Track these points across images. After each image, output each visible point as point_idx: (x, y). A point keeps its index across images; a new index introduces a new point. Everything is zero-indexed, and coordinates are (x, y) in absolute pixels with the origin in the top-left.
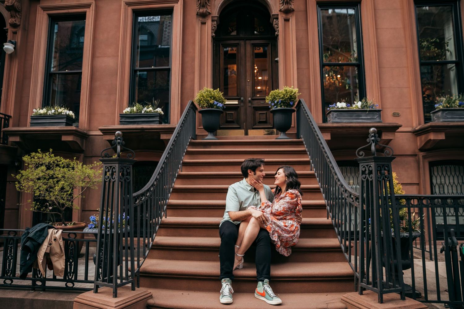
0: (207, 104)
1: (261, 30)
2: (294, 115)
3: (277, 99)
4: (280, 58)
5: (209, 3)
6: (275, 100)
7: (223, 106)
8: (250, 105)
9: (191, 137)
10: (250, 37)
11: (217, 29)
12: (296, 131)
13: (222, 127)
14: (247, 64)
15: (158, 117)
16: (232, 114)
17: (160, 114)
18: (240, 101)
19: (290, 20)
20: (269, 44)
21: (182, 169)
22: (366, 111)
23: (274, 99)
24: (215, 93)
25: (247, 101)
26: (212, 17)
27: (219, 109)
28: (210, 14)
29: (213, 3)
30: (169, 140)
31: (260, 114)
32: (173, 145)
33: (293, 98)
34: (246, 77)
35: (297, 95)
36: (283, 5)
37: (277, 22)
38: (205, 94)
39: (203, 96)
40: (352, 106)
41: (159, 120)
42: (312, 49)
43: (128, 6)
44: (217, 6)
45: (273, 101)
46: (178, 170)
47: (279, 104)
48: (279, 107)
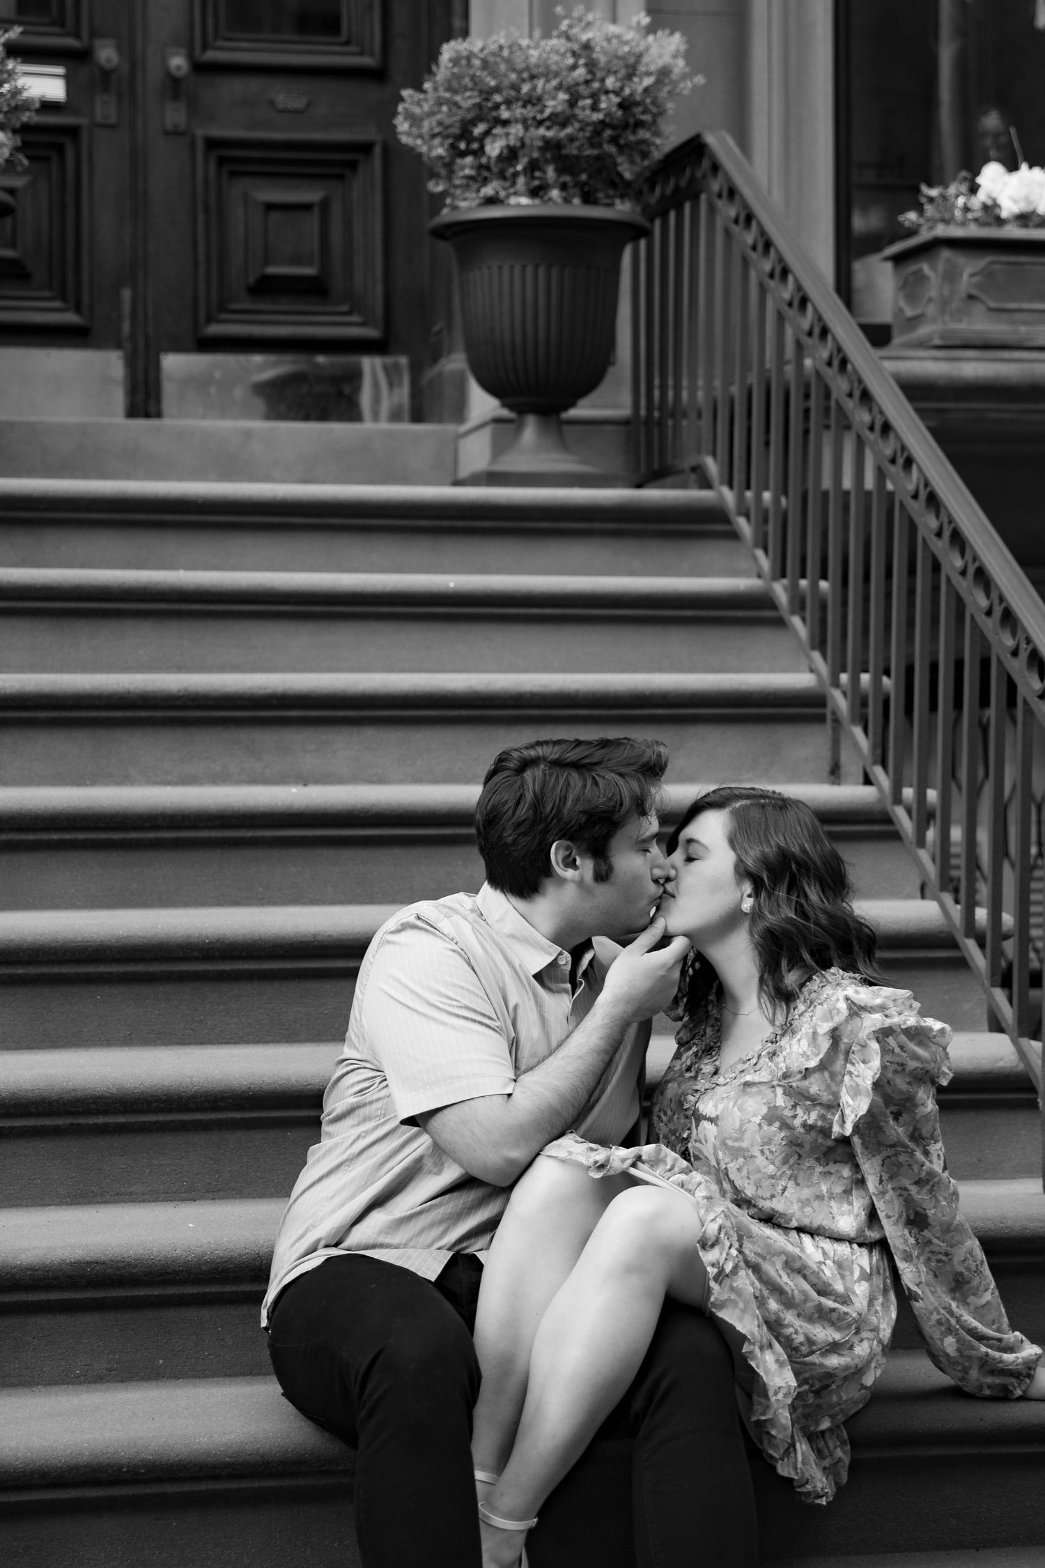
6: (487, 133)
8: (175, 115)
23: (473, 123)
25: (156, 79)
31: (270, 207)
33: (639, 123)
45: (465, 133)
47: (525, 169)
48: (524, 201)
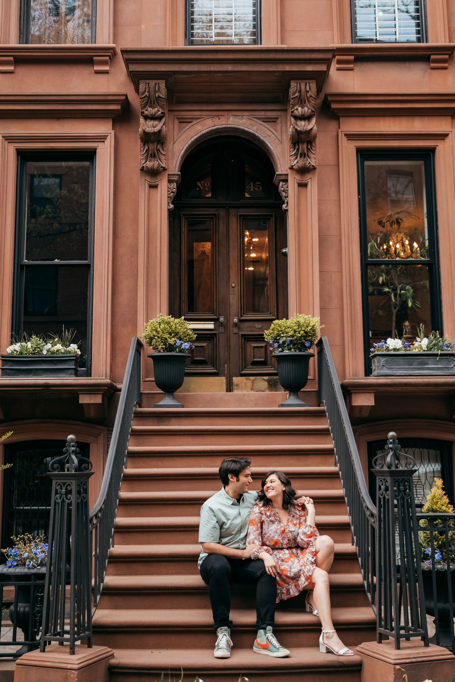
0: (164, 345)
1: (256, 189)
2: (313, 363)
3: (283, 337)
5: (163, 149)
6: (279, 339)
7: (191, 346)
8: (235, 330)
10: (237, 202)
11: (177, 195)
12: (317, 386)
14: (231, 254)
15: (73, 362)
16: (203, 347)
17: (75, 356)
18: (217, 323)
19: (309, 185)
21: (127, 463)
22: (436, 355)
23: (277, 337)
24: (177, 325)
25: (231, 324)
26: (169, 175)
27: (183, 352)
28: (165, 169)
29: (170, 147)
31: (254, 347)
33: (309, 336)
34: (229, 278)
35: (318, 328)
36: (297, 158)
37: (286, 186)
39: (157, 331)
40: (413, 345)
41: (74, 367)
42: (346, 237)
43: (8, 142)
44: (178, 154)
45: (276, 339)
46: (124, 466)
47: (287, 345)
48: (287, 351)
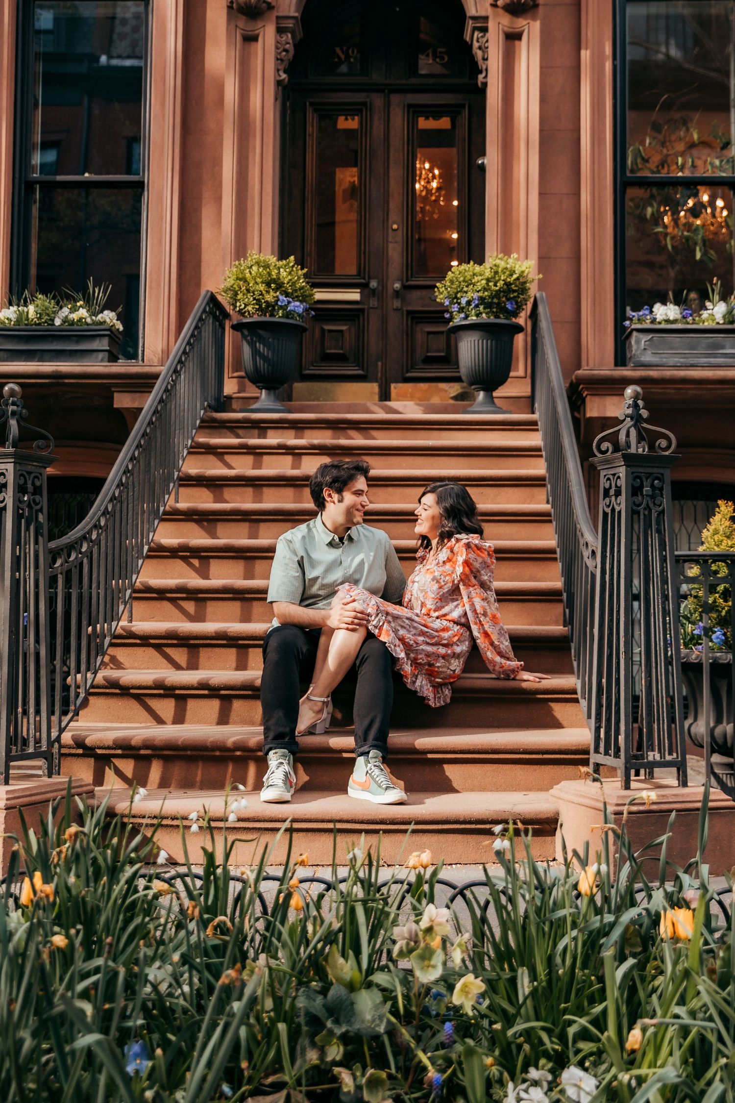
0: (257, 304)
1: (438, 60)
2: (522, 341)
3: (466, 292)
4: (491, 160)
6: (461, 296)
7: (306, 310)
8: (397, 304)
9: (206, 403)
10: (404, 82)
11: (295, 56)
13: (307, 372)
15: (106, 339)
16: (341, 331)
17: (111, 329)
18: (366, 291)
19: (525, 37)
20: (463, 106)
21: (177, 494)
23: (457, 293)
24: (282, 270)
25: (390, 291)
26: (278, 18)
27: (292, 318)
28: (270, 7)
30: (142, 409)
31: (429, 333)
32: (150, 423)
33: (514, 291)
34: (388, 215)
35: (530, 279)
37: (485, 40)
38: (251, 273)
39: (245, 280)
40: (700, 315)
41: (107, 348)
42: (590, 132)
45: (455, 297)
46: (167, 497)
47: (474, 308)
48: (474, 318)
